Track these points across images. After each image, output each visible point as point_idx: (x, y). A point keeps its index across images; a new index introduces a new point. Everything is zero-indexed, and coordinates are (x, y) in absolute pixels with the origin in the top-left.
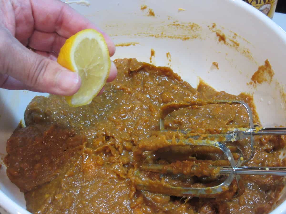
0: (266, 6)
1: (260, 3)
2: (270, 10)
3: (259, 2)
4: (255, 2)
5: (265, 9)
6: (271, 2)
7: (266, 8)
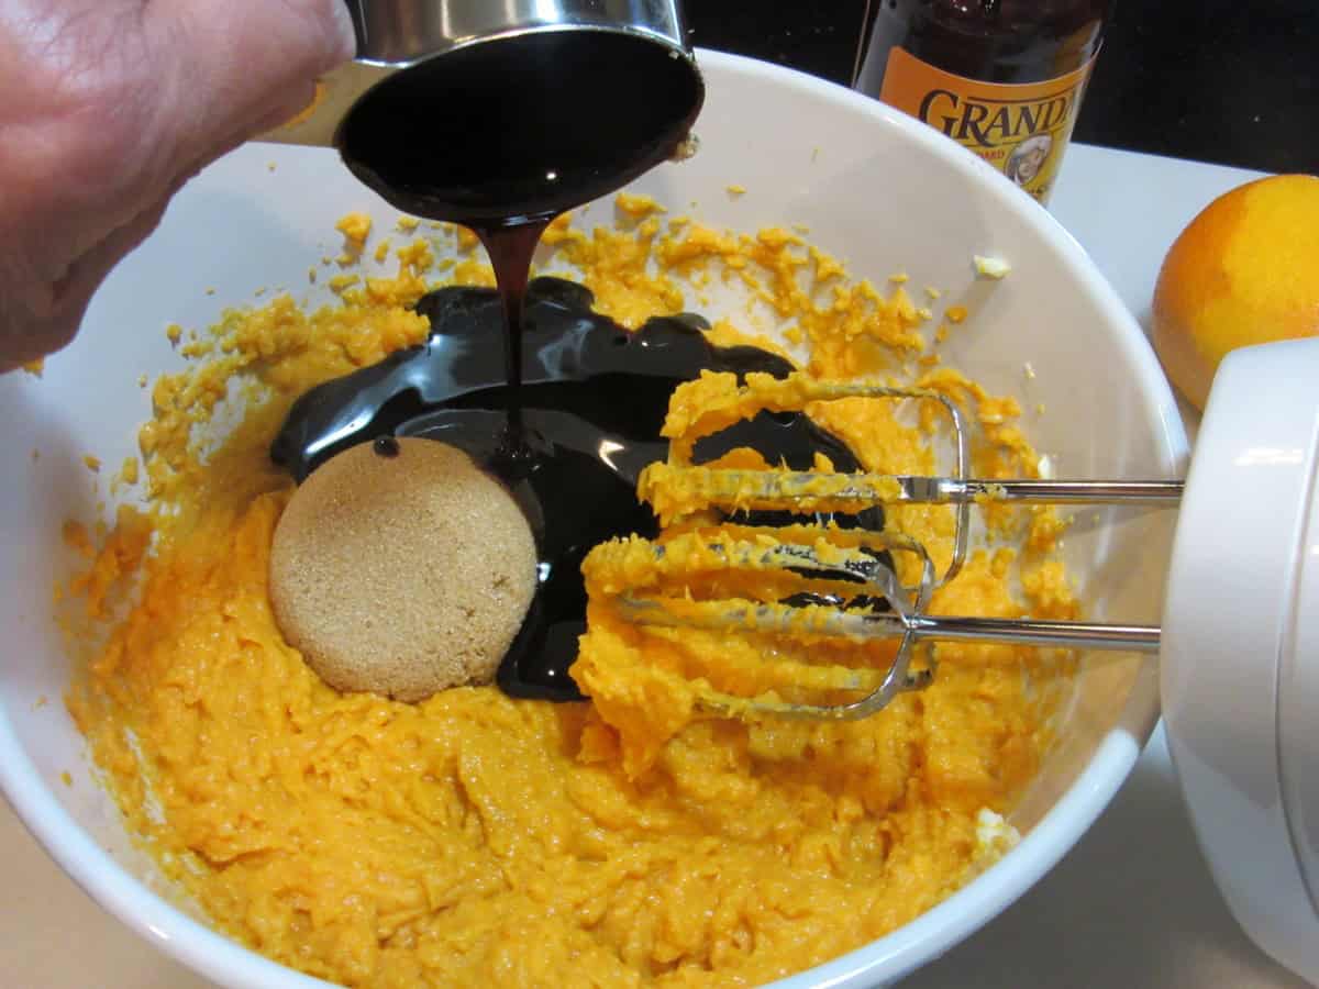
0: (1034, 142)
1: (1016, 133)
2: (1048, 155)
3: (1012, 129)
4: (1001, 129)
5: (1032, 151)
6: (1051, 129)
7: (1038, 148)
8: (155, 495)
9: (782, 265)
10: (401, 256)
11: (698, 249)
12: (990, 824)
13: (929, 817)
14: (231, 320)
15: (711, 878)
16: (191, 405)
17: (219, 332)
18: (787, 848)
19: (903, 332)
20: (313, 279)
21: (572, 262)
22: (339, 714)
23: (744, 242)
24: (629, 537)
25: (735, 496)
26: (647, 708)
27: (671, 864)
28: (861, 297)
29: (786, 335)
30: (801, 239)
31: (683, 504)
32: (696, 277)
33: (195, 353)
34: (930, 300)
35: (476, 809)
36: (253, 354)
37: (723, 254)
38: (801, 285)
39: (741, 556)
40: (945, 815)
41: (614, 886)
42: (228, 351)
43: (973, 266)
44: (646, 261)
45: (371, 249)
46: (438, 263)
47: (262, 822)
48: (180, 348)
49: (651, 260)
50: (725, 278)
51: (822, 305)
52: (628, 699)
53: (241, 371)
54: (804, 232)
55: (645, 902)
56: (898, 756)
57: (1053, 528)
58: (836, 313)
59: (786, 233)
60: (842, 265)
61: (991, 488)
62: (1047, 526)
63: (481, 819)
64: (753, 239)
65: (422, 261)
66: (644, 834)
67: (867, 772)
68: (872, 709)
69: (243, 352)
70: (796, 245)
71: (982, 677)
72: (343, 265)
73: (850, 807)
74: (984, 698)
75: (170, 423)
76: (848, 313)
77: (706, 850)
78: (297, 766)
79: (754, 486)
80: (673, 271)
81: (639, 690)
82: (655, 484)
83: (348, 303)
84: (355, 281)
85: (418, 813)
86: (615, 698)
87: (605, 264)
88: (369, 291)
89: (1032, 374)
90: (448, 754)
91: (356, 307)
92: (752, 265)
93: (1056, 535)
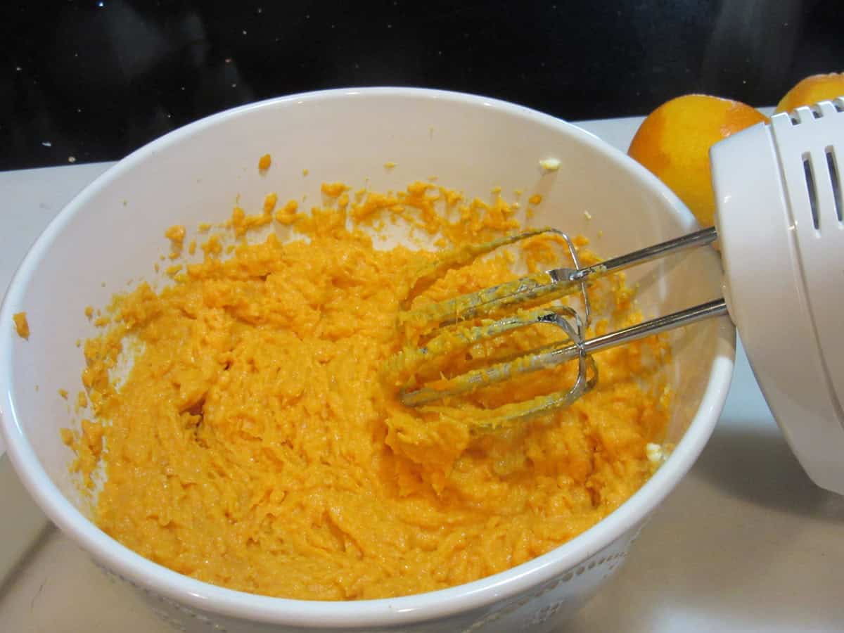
8: (98, 414)
9: (426, 203)
10: (203, 248)
11: (375, 206)
12: (654, 450)
13: (613, 467)
14: (117, 301)
15: (503, 538)
16: (105, 358)
17: (111, 309)
18: (540, 509)
19: (506, 220)
20: (157, 269)
21: (302, 232)
22: (255, 506)
23: (400, 195)
24: (402, 350)
25: (456, 313)
26: (442, 442)
27: (477, 537)
28: (476, 207)
29: (437, 244)
30: (433, 184)
31: (424, 328)
32: (376, 224)
33: (101, 324)
34: (517, 196)
35: (348, 536)
36: (132, 322)
37: (390, 206)
38: (439, 211)
39: (475, 335)
40: (623, 463)
41: (449, 558)
42: (118, 321)
43: (540, 168)
44: (345, 222)
45: (186, 246)
46: (225, 248)
47: (230, 578)
48: (94, 320)
49: (348, 220)
50: (393, 221)
51: (454, 220)
52: (429, 441)
53: (127, 332)
54: (433, 180)
55: (470, 563)
56: (581, 447)
57: (628, 294)
58: (463, 222)
59: (424, 182)
60: (461, 192)
61: (597, 269)
62: (624, 294)
63: (354, 541)
64: (405, 191)
65: (217, 249)
66: (451, 527)
67: (568, 460)
68: (575, 397)
69: (127, 321)
70: (431, 188)
71: (613, 390)
72: (172, 258)
73: (565, 481)
74: (619, 400)
75: (97, 368)
76: (470, 219)
77: (493, 525)
78: (241, 540)
79: (465, 304)
80: (362, 223)
81: (435, 434)
82: (404, 322)
83: (179, 282)
84: (180, 268)
85: (316, 547)
86: (422, 443)
87: (322, 229)
88: (189, 273)
89: (590, 217)
90: (323, 509)
91: (183, 285)
92: (408, 208)
93: (631, 298)
